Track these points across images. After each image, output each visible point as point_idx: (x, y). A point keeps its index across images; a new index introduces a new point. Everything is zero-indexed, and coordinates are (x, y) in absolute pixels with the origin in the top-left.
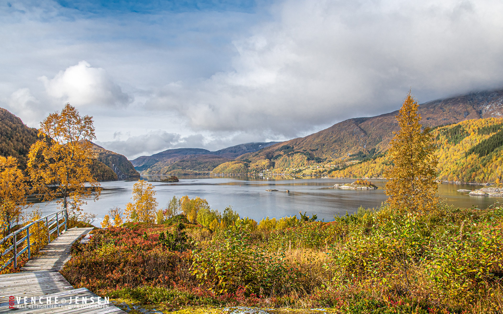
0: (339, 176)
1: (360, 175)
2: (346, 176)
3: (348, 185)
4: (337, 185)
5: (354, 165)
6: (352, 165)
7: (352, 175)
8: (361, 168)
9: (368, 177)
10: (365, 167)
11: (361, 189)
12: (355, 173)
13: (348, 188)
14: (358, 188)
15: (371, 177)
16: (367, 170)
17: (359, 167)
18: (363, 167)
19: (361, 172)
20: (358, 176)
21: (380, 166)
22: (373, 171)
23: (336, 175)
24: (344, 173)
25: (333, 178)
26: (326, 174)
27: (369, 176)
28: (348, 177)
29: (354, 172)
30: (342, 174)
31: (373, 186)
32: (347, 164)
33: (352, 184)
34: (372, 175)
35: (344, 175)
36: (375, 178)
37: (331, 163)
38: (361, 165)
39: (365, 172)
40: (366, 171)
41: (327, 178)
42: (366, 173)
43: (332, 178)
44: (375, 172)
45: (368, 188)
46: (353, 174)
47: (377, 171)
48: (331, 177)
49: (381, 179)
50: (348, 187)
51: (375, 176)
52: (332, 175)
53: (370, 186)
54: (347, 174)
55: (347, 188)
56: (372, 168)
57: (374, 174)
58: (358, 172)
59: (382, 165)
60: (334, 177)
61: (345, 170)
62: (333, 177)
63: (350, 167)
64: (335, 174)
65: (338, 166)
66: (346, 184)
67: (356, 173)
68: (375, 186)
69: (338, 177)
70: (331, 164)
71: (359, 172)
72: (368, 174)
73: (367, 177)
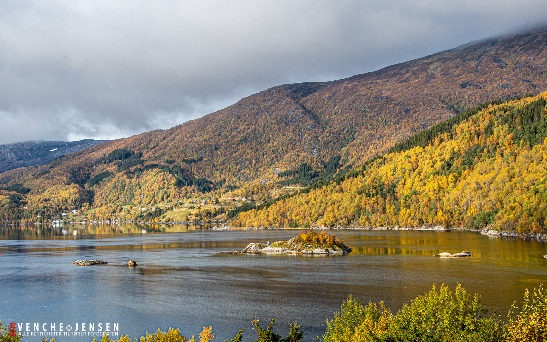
0: (255, 224)
1: (306, 221)
2: (272, 222)
3: (280, 244)
4: (253, 246)
5: (292, 196)
6: (285, 196)
7: (286, 220)
8: (308, 203)
9: (325, 225)
10: (318, 201)
11: (313, 253)
12: (293, 216)
13: (280, 253)
14: (304, 251)
15: (332, 226)
16: (322, 208)
17: (303, 202)
18: (313, 201)
19: (307, 214)
20: (301, 224)
21: (353, 197)
22: (336, 211)
23: (248, 221)
24: (268, 216)
25: (242, 228)
26: (223, 220)
27: (328, 223)
28: (277, 225)
29: (291, 214)
30: (263, 218)
31: (340, 247)
32: (274, 194)
33: (289, 242)
34: (334, 220)
35: (268, 221)
36: (341, 228)
37: (235, 193)
38: (309, 197)
39: (317, 214)
40: (320, 211)
41: (225, 228)
42: (319, 215)
43: (238, 228)
44: (342, 213)
45: (327, 250)
46: (288, 217)
47: (346, 211)
48: (237, 226)
49: (356, 228)
50: (280, 249)
51: (341, 221)
52: (238, 221)
53: (333, 247)
54: (274, 219)
55: (277, 253)
56: (334, 203)
57: (338, 218)
58: (302, 214)
59: (358, 195)
60: (245, 226)
61: (269, 210)
62: (241, 226)
63: (281, 201)
64: (247, 219)
65: (253, 200)
66: (277, 243)
67: (297, 215)
68: (345, 247)
69: (252, 226)
70: (234, 195)
71: (304, 214)
72: (325, 218)
73: (323, 226)
